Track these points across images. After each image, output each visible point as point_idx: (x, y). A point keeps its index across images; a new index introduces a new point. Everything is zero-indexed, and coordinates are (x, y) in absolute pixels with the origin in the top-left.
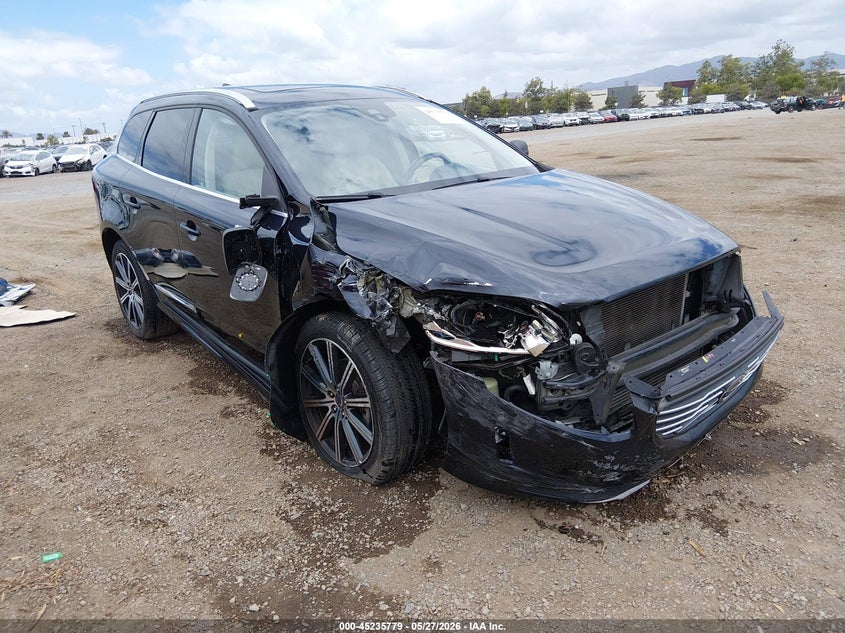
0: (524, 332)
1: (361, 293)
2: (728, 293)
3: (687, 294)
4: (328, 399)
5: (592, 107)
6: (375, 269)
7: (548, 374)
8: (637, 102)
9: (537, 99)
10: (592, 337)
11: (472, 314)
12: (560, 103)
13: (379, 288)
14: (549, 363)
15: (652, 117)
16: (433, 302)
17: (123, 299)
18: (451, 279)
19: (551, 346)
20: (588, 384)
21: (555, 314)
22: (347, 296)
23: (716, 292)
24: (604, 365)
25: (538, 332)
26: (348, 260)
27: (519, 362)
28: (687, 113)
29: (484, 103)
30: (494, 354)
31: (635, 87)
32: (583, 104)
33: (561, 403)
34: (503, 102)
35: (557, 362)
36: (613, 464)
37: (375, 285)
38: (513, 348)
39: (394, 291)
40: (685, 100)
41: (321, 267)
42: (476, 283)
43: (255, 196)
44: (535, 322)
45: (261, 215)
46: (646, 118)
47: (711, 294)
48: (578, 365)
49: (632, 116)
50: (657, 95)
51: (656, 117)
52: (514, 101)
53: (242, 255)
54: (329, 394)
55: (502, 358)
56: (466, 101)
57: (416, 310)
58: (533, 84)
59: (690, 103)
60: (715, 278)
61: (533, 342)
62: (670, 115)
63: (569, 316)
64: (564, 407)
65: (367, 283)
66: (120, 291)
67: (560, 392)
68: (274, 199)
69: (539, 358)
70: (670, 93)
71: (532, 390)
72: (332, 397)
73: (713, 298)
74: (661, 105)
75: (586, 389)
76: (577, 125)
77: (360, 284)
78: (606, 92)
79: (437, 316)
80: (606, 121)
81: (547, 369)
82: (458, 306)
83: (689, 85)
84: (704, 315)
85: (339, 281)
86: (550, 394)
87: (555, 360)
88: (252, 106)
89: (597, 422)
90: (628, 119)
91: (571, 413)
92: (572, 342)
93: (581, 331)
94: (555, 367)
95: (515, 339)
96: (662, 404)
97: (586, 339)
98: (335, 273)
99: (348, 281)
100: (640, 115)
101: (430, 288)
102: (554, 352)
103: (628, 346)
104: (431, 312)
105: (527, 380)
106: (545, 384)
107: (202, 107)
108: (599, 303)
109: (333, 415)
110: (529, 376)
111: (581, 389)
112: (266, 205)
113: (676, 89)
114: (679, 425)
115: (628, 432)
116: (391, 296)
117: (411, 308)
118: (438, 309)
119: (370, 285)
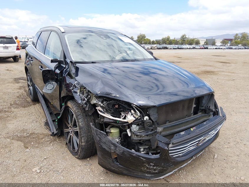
0: (127, 114)
1: (78, 94)
2: (208, 107)
3: (194, 106)
4: (70, 129)
5: (200, 44)
6: (83, 87)
7: (135, 130)
8: (214, 44)
9: (184, 40)
10: (152, 118)
11: (114, 105)
12: (191, 42)
13: (85, 93)
14: (135, 126)
15: (215, 49)
16: (101, 100)
17: (29, 88)
18: (106, 93)
19: (137, 119)
20: (150, 135)
21: (139, 109)
22: (74, 95)
23: (205, 106)
24: (156, 129)
25: (132, 114)
26: (76, 83)
27: (125, 124)
28: (227, 48)
29: (168, 40)
30: (117, 120)
31: (215, 39)
32: (197, 43)
33: (140, 140)
34: (173, 40)
35: (139, 126)
36: (153, 166)
37: (83, 92)
38: (123, 119)
39: (89, 95)
40: (229, 44)
41: (68, 84)
42: (114, 95)
43: (56, 59)
44: (132, 111)
45: (58, 65)
46: (214, 49)
47: (203, 107)
48: (145, 128)
49: (209, 48)
50: (220, 43)
51: (217, 49)
52: (177, 40)
53: (49, 78)
54: (70, 127)
55: (120, 122)
56: (162, 39)
57: (95, 102)
58: (183, 36)
59: (230, 45)
60: (204, 101)
61: (130, 118)
62: (222, 49)
63: (144, 110)
64: (141, 142)
65: (81, 91)
66: (29, 86)
67: (140, 136)
68: (62, 61)
69: (132, 124)
70: (225, 42)
71: (129, 135)
72: (71, 128)
73: (204, 108)
74: (221, 45)
75: (149, 136)
76: (191, 49)
77: (78, 91)
78: (205, 40)
79: (102, 105)
80: (201, 48)
81: (135, 128)
82: (108, 102)
83: (231, 40)
84: (200, 114)
85: (73, 89)
86: (136, 137)
87: (138, 125)
88: (64, 31)
89: (153, 148)
90: (208, 49)
91: (144, 144)
92: (145, 119)
93: (149, 116)
94: (138, 127)
95: (124, 116)
96: (170, 146)
97: (150, 119)
98: (72, 86)
99: (75, 90)
100: (212, 48)
101: (99, 95)
102: (137, 122)
103: (168, 122)
104: (100, 103)
105: (128, 131)
106: (133, 133)
107: (51, 31)
108: (154, 107)
109: (71, 134)
110: (129, 130)
111: (147, 136)
112: (60, 62)
113: (226, 41)
114: (181, 153)
115: (159, 155)
116: (87, 96)
117: (94, 101)
118: (102, 102)
119: (82, 92)
